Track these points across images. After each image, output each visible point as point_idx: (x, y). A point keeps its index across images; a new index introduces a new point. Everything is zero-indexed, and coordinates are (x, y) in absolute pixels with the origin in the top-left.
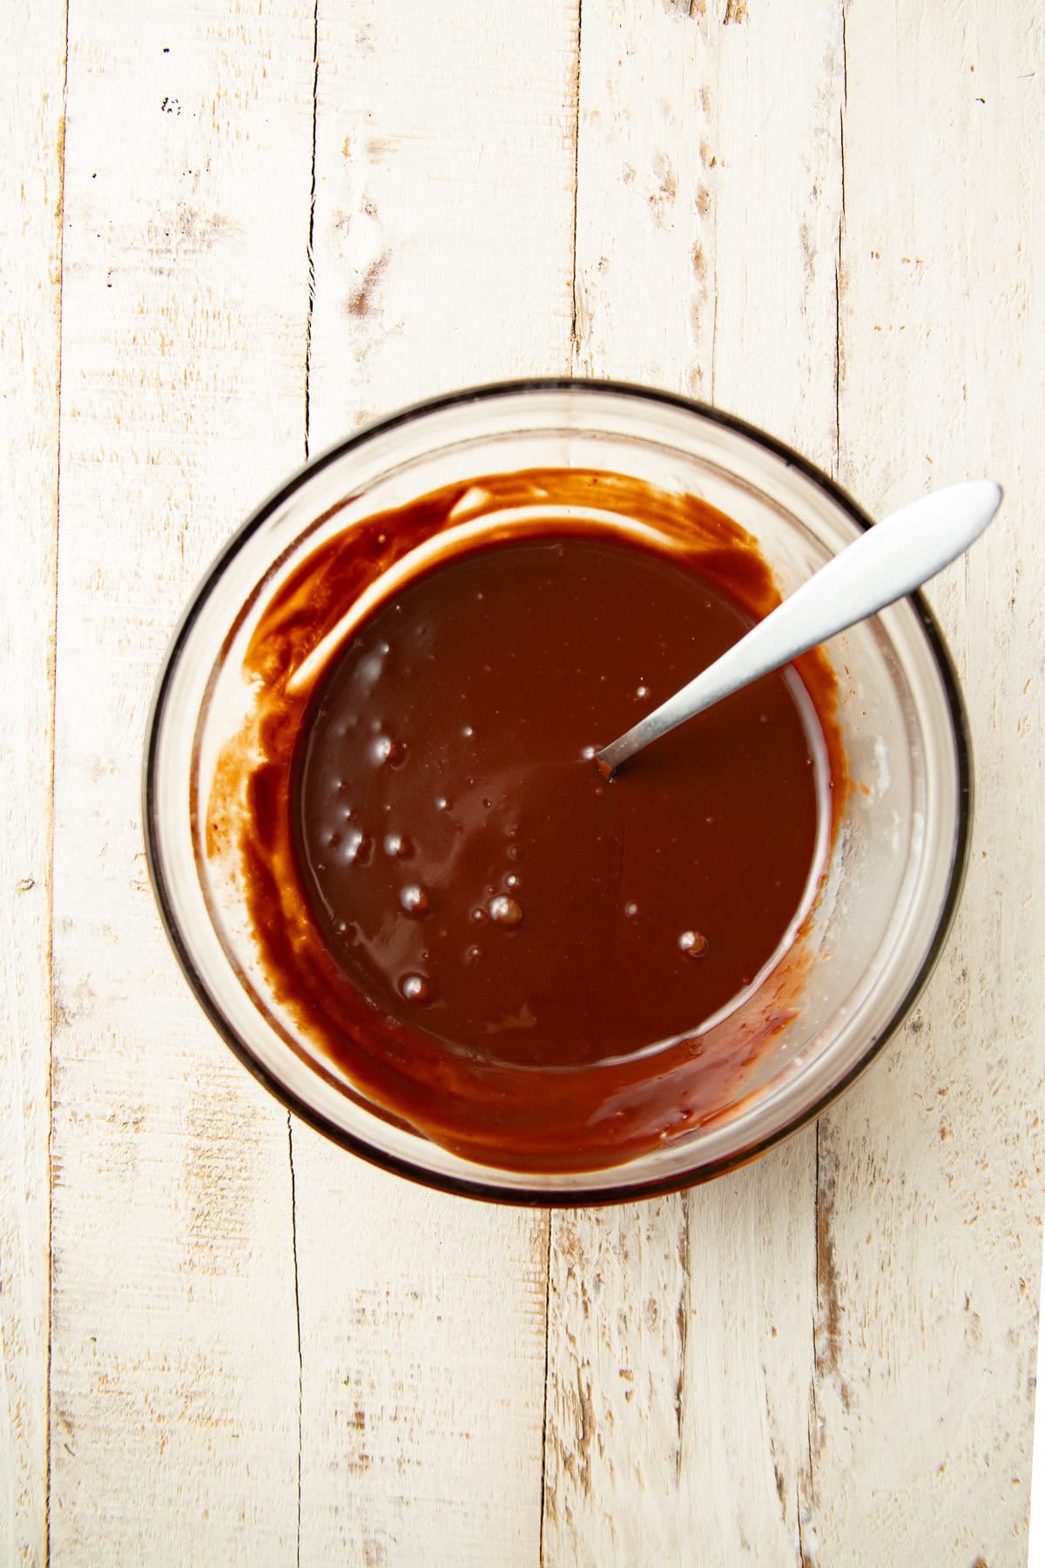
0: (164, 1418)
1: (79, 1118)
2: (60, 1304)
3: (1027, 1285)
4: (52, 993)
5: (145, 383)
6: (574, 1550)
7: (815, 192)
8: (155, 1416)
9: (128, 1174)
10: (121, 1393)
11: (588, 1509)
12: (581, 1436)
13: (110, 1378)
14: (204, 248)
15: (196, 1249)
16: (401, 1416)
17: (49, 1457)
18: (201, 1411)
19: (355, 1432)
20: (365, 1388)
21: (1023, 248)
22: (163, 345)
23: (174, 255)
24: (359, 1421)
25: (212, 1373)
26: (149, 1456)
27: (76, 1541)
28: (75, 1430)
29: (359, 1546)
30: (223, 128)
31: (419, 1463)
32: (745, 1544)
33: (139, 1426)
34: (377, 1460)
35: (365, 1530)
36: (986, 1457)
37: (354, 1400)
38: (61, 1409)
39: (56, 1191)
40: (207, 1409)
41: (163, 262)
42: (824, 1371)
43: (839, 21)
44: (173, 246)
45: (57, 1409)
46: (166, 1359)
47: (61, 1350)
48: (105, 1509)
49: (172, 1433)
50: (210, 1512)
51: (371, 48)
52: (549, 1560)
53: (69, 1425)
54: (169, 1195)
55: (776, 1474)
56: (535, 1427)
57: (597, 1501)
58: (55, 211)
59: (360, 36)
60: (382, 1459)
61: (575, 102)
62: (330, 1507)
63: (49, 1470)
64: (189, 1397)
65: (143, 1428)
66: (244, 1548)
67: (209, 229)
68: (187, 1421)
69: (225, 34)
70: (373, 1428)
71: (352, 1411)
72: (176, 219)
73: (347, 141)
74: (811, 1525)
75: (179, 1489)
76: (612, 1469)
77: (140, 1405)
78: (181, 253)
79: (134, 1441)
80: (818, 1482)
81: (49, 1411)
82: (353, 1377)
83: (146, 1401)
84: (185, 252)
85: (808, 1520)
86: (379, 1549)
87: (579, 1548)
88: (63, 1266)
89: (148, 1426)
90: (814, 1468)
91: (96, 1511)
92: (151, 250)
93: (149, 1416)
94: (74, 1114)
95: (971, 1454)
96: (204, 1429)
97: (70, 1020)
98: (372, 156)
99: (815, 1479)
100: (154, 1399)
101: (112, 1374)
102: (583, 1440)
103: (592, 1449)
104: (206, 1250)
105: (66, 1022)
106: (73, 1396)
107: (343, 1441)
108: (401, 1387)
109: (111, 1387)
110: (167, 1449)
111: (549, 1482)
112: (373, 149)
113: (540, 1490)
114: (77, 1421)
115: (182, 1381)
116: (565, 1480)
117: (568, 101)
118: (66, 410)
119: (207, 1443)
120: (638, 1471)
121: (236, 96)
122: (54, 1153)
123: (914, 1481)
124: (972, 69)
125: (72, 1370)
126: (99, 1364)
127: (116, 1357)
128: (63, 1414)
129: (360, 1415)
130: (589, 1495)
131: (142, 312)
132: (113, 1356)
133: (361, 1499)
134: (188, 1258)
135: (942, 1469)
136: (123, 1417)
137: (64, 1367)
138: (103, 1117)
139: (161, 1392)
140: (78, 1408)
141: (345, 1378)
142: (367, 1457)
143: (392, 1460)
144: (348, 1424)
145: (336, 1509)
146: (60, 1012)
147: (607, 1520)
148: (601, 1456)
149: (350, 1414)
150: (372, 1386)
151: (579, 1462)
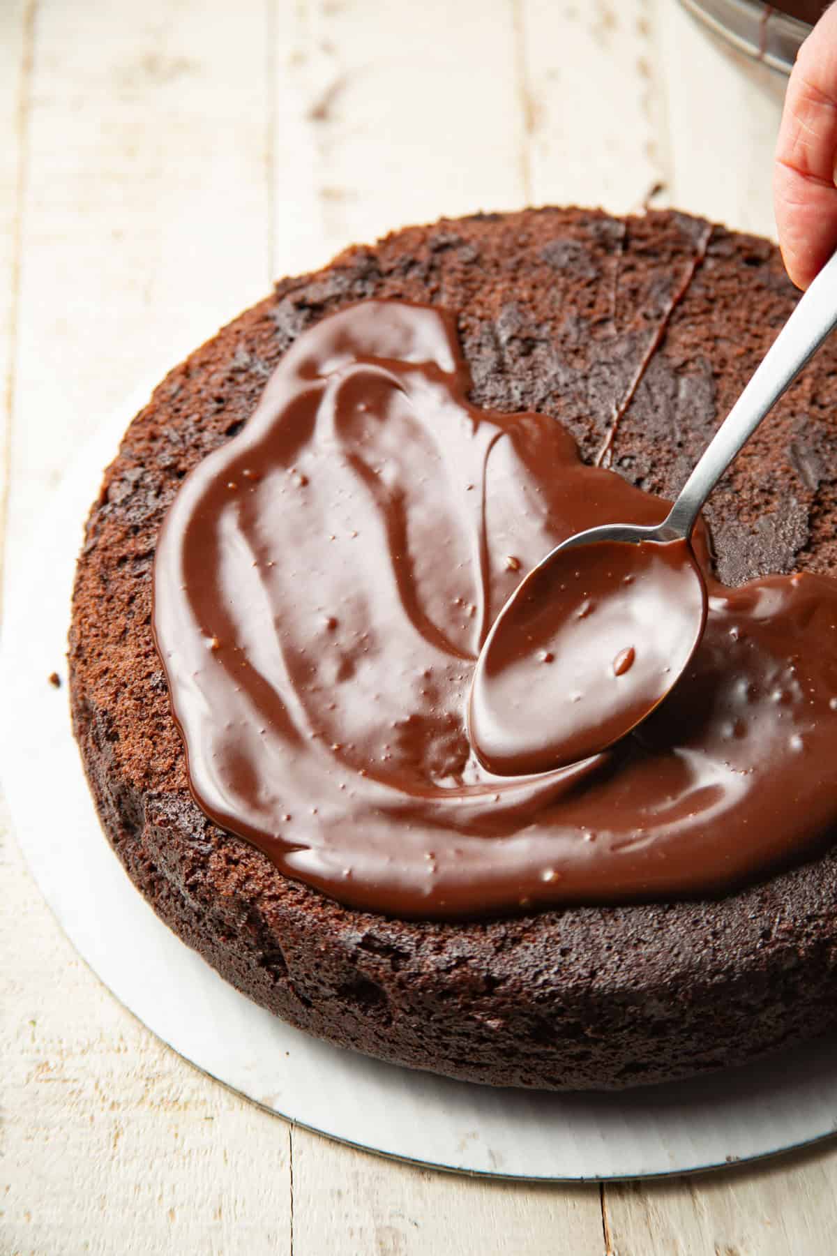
0: (119, 1105)
6: (647, 1223)
8: (107, 1105)
10: (65, 1081)
13: (52, 1065)
18: (165, 1094)
26: (99, 1150)
29: (371, 1235)
33: (87, 1116)
35: (377, 1216)
62: (332, 1191)
65: (92, 1118)
68: (147, 1106)
77: (90, 1091)
83: (96, 1087)
86: (396, 1236)
91: (29, 1220)
93: (100, 1104)
96: (169, 1114)
100: (108, 1084)
109: (52, 1075)
110: (122, 1141)
115: (142, 1062)
119: (173, 1131)
132: (56, 1041)
133: (370, 1179)
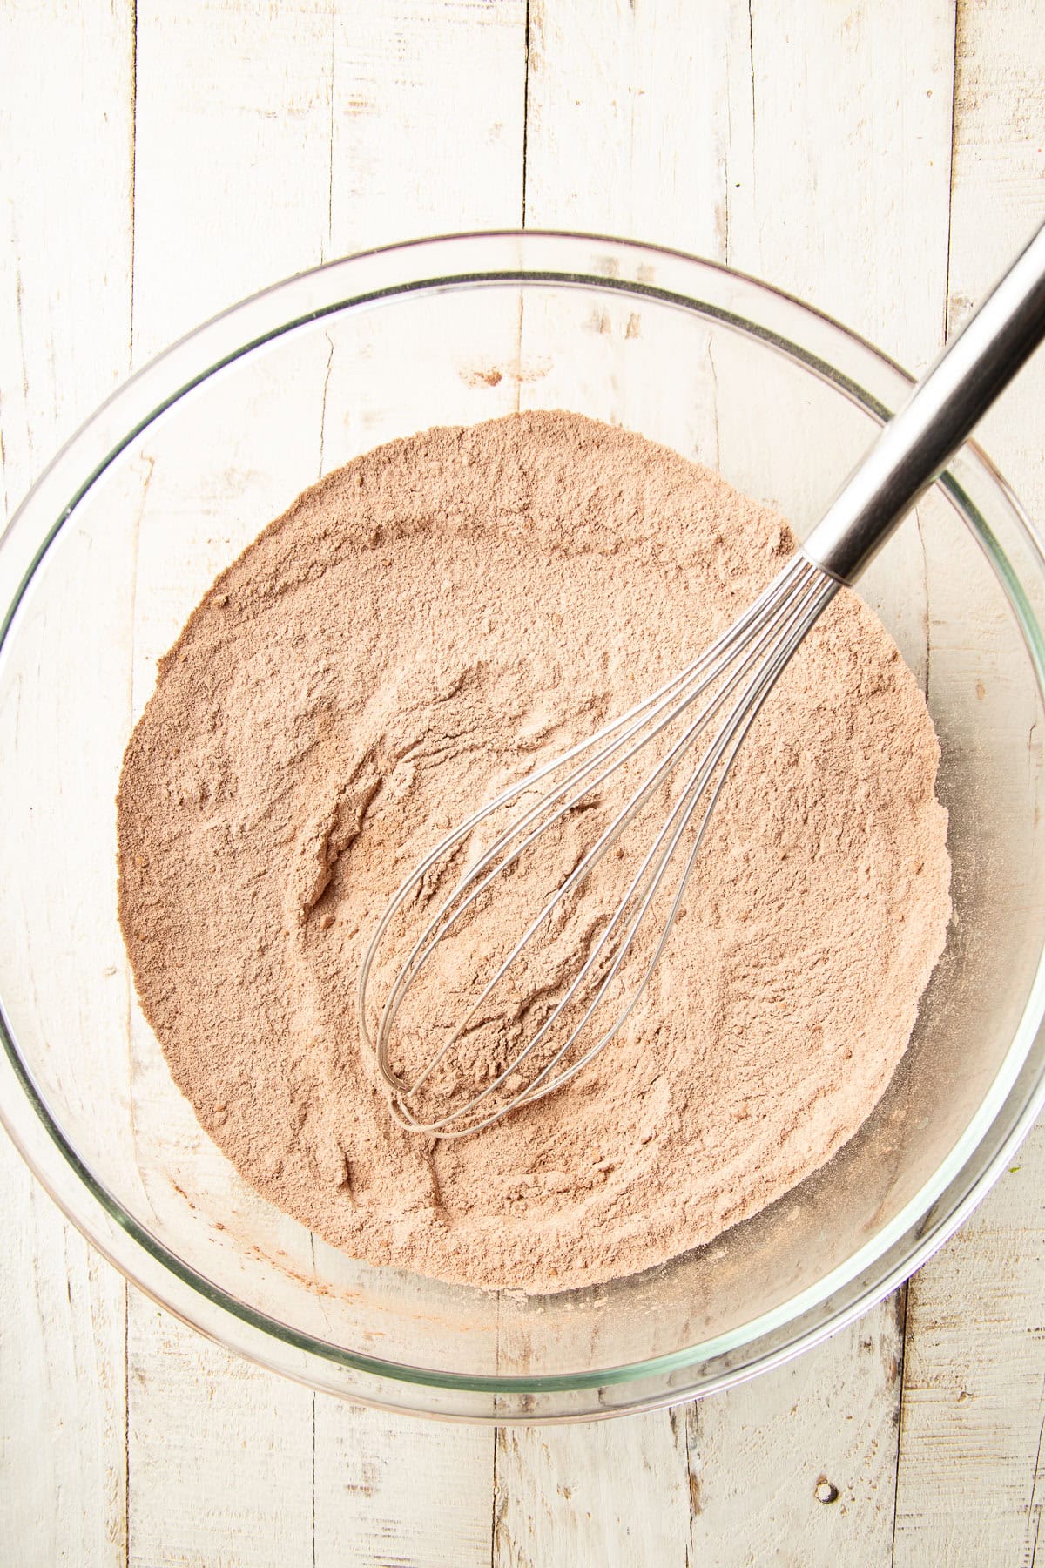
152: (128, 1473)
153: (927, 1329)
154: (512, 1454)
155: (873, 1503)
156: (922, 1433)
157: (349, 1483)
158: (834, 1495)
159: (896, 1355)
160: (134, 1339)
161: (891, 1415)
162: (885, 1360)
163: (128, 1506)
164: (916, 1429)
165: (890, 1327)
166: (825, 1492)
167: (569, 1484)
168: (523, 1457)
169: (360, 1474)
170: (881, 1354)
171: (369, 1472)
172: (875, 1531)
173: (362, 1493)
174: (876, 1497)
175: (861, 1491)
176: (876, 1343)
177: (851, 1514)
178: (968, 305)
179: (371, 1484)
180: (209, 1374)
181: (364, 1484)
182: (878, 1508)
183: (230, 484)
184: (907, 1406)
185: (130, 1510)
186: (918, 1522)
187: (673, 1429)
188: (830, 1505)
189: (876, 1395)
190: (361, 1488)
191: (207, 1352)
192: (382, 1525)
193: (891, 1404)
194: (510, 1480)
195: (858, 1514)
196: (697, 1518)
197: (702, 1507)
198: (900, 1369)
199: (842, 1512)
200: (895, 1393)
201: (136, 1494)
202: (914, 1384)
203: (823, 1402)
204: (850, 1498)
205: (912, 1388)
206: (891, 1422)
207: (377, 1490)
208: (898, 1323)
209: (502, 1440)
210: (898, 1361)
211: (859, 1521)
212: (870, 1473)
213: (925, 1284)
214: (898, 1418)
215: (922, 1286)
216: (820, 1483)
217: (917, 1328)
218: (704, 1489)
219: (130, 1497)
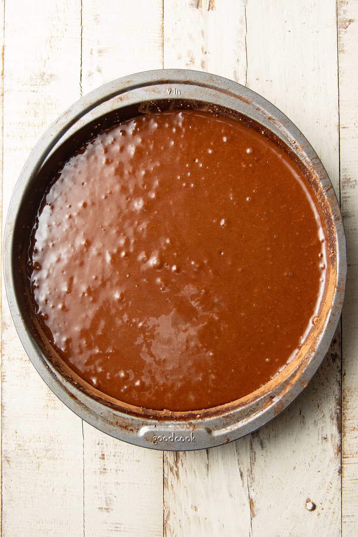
1: (11, 359)
2: (5, 421)
3: (320, 406)
4: (2, 319)
5: (30, 125)
7: (238, 61)
9: (26, 377)
11: (179, 485)
12: (176, 460)
14: (48, 83)
15: (49, 401)
16: (117, 455)
17: (2, 472)
19: (102, 461)
20: (105, 446)
21: (304, 76)
22: (35, 114)
23: (38, 86)
24: (103, 457)
25: (55, 443)
27: (11, 500)
28: (10, 463)
30: (53, 47)
31: (123, 471)
32: (231, 495)
34: (109, 470)
36: (309, 464)
37: (101, 450)
38: (5, 456)
39: (3, 383)
40: (53, 455)
41: (35, 88)
42: (255, 436)
43: (243, 9)
44: (38, 84)
45: (4, 455)
46: (39, 438)
47: (6, 436)
48: (20, 489)
49: (42, 463)
50: (55, 489)
51: (98, 21)
52: (166, 503)
53: (8, 461)
54: (40, 384)
55: (240, 471)
56: (161, 458)
57: (182, 482)
58: (1, 74)
59: (96, 18)
60: (111, 469)
61: (162, 36)
63: (2, 477)
64: (47, 451)
66: (66, 501)
67: (49, 78)
69: (53, 19)
70: (107, 459)
71: (100, 454)
72: (38, 75)
73: (92, 49)
74: (252, 488)
75: (45, 482)
76: (186, 471)
78: (40, 85)
79: (30, 466)
80: (254, 474)
81: (2, 457)
82: (101, 442)
84: (42, 85)
85: (251, 486)
87: (176, 498)
88: (6, 408)
89: (35, 461)
90: (253, 469)
92: (31, 85)
94: (9, 358)
95: (304, 463)
97: (7, 327)
98: (100, 54)
99: (253, 473)
101: (22, 443)
102: (176, 462)
103: (179, 465)
104: (52, 401)
105: (6, 328)
106: (10, 451)
107: (97, 464)
108: (116, 445)
111: (165, 476)
112: (100, 52)
113: (163, 479)
114: (11, 460)
116: (171, 475)
117: (160, 35)
118: (5, 135)
120: (195, 472)
121: (57, 37)
122: (2, 371)
123: (286, 472)
124: (286, 22)
125: (8, 443)
126: (18, 440)
127: (23, 438)
128: (6, 457)
129: (103, 455)
130: (179, 480)
131: (28, 104)
134: (46, 404)
135: (295, 468)
136: (26, 458)
137: (6, 442)
138: (18, 359)
139: (38, 449)
140: (11, 455)
141: (98, 443)
142: (106, 469)
143: (114, 470)
144: (99, 458)
145: (96, 487)
146: (4, 325)
147: (185, 488)
148: (182, 467)
149: (100, 455)
150: (107, 445)
151: (175, 469)
152: (2, 505)
153: (351, 431)
154: (171, 491)
155: (332, 511)
156: (351, 478)
157: (99, 506)
158: (314, 507)
159: (338, 443)
160: (5, 443)
161: (338, 470)
162: (333, 445)
163: (2, 520)
164: (349, 476)
165: (334, 430)
166: (310, 506)
167: (197, 505)
168: (176, 493)
169: (104, 502)
170: (332, 443)
171: (108, 501)
172: (333, 524)
173: (105, 511)
174: (332, 508)
175: (326, 505)
176: (329, 437)
177: (322, 516)
178: (346, 3)
179: (109, 507)
180: (37, 459)
181: (105, 506)
182: (334, 513)
183: (43, 79)
184: (344, 466)
185: (3, 522)
186: (352, 519)
187: (242, 478)
188: (313, 512)
189: (330, 461)
190: (105, 509)
191: (37, 448)
192: (114, 525)
193: (337, 465)
194: (171, 503)
195: (325, 515)
196: (254, 519)
197: (256, 514)
198: (340, 449)
199: (318, 515)
200: (338, 460)
201: (5, 514)
202: (347, 456)
203: (307, 464)
204: (321, 508)
205: (346, 458)
206: (338, 473)
207: (112, 510)
208: (338, 428)
209: (166, 485)
210: (339, 445)
211: (326, 519)
212: (330, 497)
213: (349, 410)
214: (341, 471)
215: (347, 412)
216: (307, 502)
217: (347, 430)
218: (256, 506)
219: (3, 516)
